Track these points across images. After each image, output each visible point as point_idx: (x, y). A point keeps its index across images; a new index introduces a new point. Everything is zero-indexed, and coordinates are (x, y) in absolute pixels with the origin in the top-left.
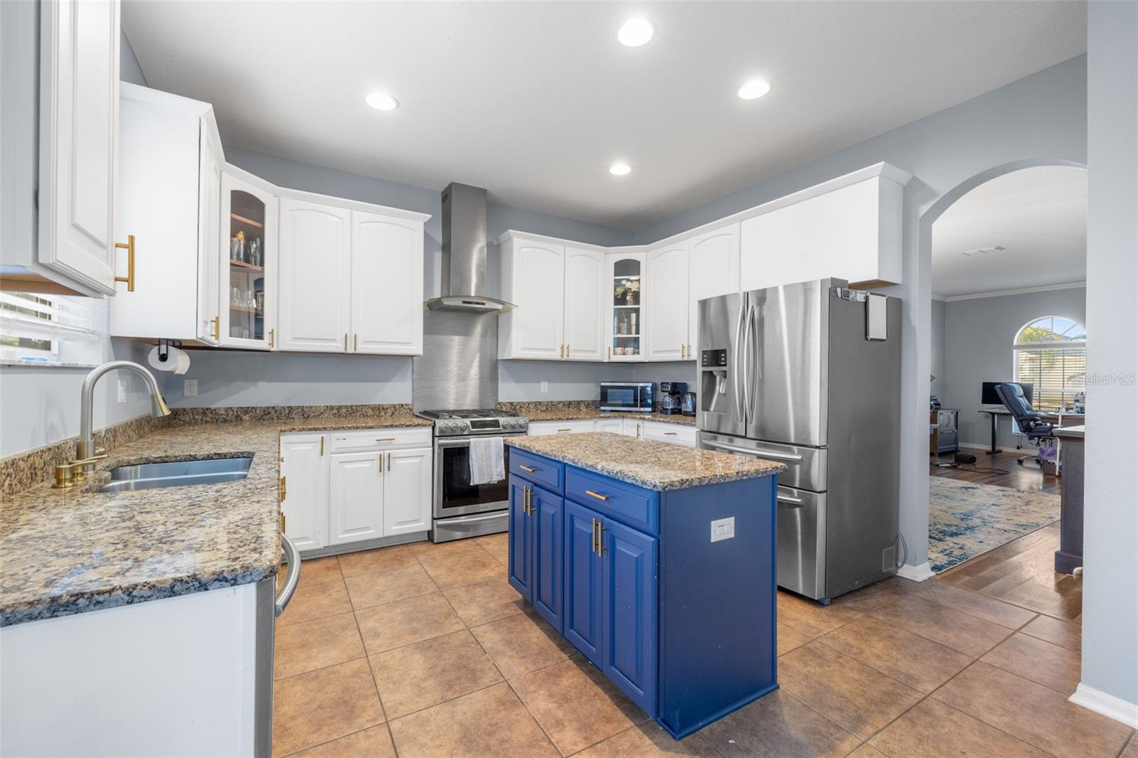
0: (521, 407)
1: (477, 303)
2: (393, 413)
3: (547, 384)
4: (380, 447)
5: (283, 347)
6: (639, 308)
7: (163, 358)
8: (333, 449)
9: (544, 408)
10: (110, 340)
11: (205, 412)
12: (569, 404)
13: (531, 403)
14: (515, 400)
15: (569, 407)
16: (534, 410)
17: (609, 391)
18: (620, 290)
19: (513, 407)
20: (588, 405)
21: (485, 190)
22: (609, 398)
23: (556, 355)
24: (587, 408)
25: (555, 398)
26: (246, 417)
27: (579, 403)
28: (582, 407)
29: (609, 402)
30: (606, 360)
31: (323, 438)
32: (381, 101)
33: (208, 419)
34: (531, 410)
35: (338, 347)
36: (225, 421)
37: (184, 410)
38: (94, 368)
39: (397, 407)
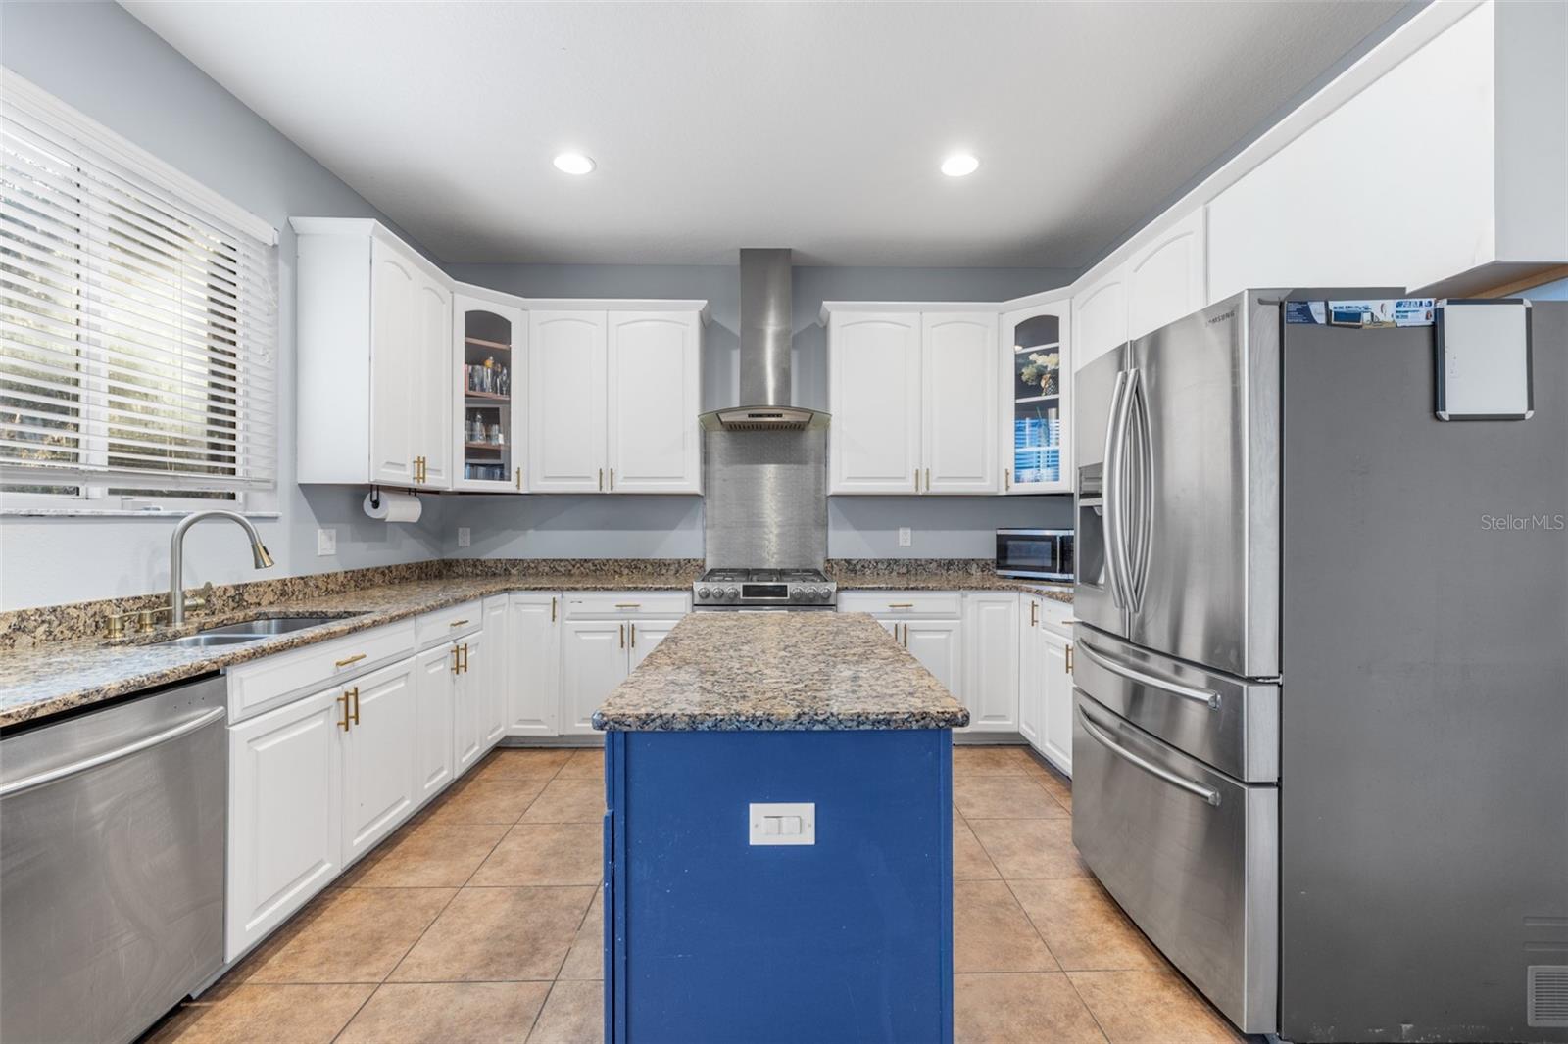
0: (863, 566)
1: (769, 416)
2: (677, 571)
3: (909, 531)
4: (623, 615)
5: (534, 489)
6: (1058, 399)
7: (376, 505)
8: (568, 615)
9: (904, 570)
10: (298, 488)
11: (476, 563)
12: (949, 564)
13: (881, 561)
14: (854, 556)
15: (948, 570)
16: (887, 572)
17: (1010, 542)
18: (1027, 372)
19: (851, 567)
20: (984, 566)
21: (790, 250)
22: (1010, 554)
23: (907, 487)
24: (983, 571)
25: (924, 554)
26: (514, 571)
27: (967, 563)
28: (974, 569)
29: (1010, 562)
30: (1004, 492)
31: (554, 599)
32: (573, 163)
33: (479, 572)
34: (881, 572)
35: (591, 486)
36: (494, 574)
37: (457, 561)
38: (184, 517)
39: (683, 563)
